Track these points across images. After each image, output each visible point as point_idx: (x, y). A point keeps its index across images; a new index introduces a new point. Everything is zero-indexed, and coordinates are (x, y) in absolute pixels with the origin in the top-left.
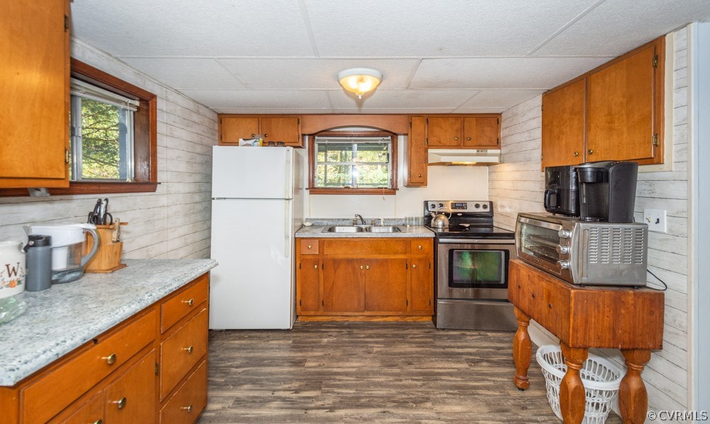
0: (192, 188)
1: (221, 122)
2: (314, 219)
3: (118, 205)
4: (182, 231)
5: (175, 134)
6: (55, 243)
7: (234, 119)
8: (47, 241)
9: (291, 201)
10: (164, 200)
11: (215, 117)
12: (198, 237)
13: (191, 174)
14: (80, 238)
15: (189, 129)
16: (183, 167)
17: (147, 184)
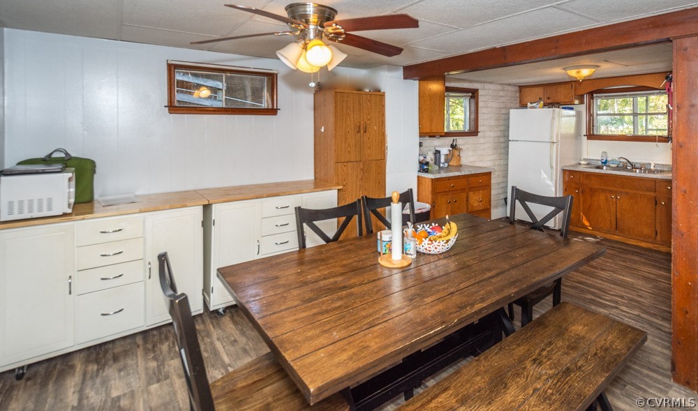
0: (499, 134)
1: (520, 91)
2: (591, 160)
3: (460, 141)
4: (492, 157)
5: (489, 105)
6: (441, 153)
7: (528, 89)
8: (439, 152)
9: (555, 144)
10: (482, 141)
11: (517, 89)
12: (502, 162)
13: (498, 126)
14: (448, 153)
15: (497, 101)
16: (493, 122)
17: (474, 132)
